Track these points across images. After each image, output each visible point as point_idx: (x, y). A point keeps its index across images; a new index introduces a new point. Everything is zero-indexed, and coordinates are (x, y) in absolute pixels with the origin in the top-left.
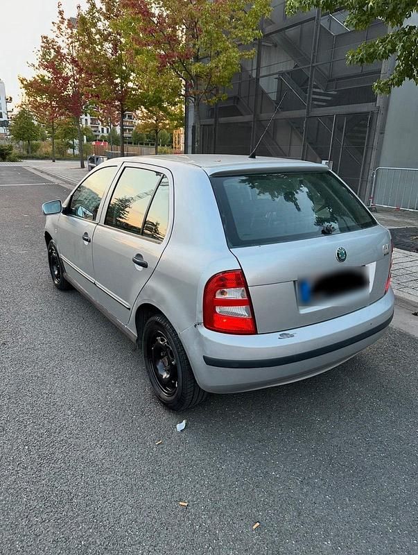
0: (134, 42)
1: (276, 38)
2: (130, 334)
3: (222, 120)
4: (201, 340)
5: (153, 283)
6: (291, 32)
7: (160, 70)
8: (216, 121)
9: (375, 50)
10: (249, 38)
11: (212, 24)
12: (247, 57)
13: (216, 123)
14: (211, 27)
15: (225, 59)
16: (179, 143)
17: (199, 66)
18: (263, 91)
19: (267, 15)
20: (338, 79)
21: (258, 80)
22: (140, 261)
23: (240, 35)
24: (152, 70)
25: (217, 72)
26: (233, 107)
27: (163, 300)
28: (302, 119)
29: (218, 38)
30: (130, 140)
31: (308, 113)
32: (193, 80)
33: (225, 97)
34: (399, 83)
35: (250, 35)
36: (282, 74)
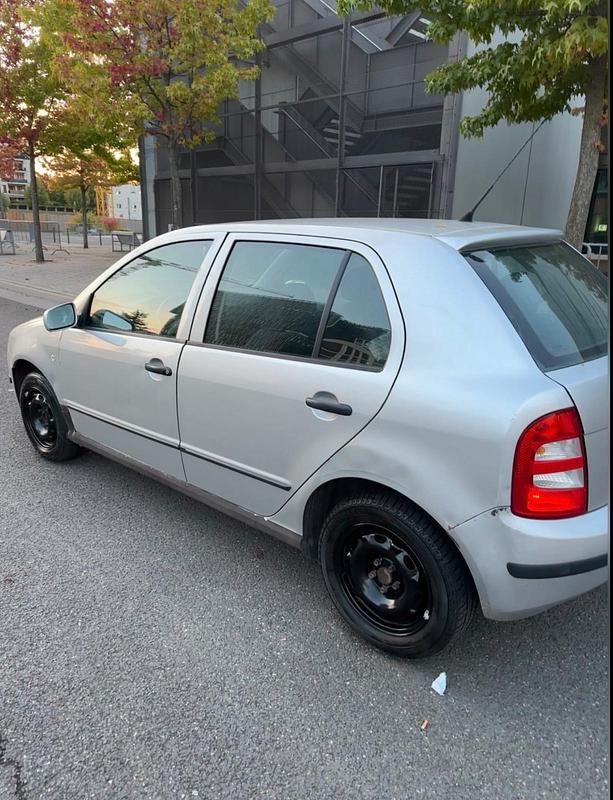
0: (68, 45)
1: (280, 53)
2: (280, 531)
3: (206, 171)
4: (507, 537)
5: (368, 442)
6: (302, 47)
7: (113, 89)
8: (194, 172)
9: (463, 74)
10: (247, 50)
11: (198, 24)
12: (247, 77)
13: (193, 176)
14: (196, 28)
15: (221, 78)
16: (106, 208)
17: (179, 88)
18: (264, 130)
19: (268, 17)
20: (379, 116)
21: (258, 112)
22: (327, 404)
23: (234, 44)
24: (100, 90)
25: (208, 97)
26: (218, 153)
27: (403, 471)
28: (333, 170)
29: (205, 46)
30: (22, 203)
31: (340, 162)
32: (164, 108)
33: (211, 136)
34: (495, 122)
35: (248, 45)
36: (283, 105)
